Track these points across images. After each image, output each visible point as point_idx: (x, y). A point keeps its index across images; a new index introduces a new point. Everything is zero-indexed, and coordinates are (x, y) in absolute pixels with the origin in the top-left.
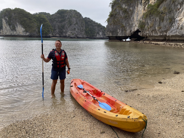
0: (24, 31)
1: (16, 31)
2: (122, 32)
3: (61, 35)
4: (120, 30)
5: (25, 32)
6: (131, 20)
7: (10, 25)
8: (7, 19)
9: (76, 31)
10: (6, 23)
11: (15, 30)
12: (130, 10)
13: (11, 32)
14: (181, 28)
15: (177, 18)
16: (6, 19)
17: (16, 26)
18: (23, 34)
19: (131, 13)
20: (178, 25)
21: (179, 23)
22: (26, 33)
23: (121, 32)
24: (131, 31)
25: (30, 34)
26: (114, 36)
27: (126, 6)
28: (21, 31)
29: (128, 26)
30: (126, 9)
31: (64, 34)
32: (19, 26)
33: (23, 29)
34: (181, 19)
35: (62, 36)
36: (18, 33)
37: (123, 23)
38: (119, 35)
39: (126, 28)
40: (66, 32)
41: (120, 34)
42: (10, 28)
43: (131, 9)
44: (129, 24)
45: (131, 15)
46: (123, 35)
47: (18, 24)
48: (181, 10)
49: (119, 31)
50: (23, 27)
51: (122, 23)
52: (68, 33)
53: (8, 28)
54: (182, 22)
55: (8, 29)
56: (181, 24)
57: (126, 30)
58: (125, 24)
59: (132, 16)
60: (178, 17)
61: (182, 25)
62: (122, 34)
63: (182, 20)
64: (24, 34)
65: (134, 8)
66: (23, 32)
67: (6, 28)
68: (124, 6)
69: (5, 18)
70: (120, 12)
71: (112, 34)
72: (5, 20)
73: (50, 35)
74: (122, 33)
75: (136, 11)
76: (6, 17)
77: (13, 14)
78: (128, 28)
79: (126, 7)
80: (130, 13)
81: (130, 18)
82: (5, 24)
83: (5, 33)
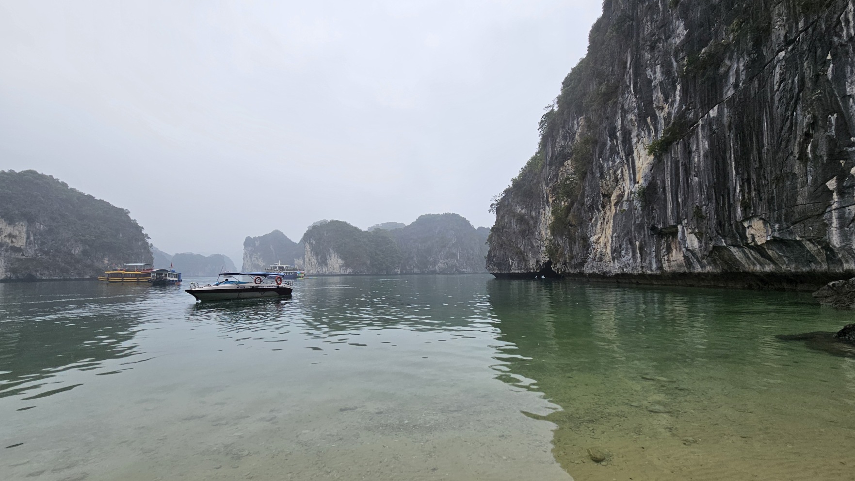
0: (343, 266)
1: (327, 267)
2: (518, 264)
3: (424, 270)
4: (514, 260)
5: (344, 268)
6: (536, 237)
7: (317, 254)
8: (314, 242)
9: (457, 260)
10: (312, 250)
11: (326, 265)
12: (532, 218)
13: (318, 268)
14: (598, 258)
15: (591, 236)
16: (312, 244)
17: (328, 256)
18: (340, 272)
19: (534, 223)
20: (595, 251)
21: (596, 248)
22: (346, 269)
23: (516, 265)
24: (538, 262)
25: (353, 272)
26: (503, 272)
27: (522, 209)
28: (337, 266)
29: (530, 250)
30: (524, 215)
31: (431, 267)
32: (333, 257)
33: (341, 262)
34: (599, 238)
35: (426, 272)
36: (331, 270)
37: (519, 246)
38: (513, 271)
39: (527, 255)
40: (435, 263)
41: (516, 270)
42: (317, 260)
43: (534, 214)
44: (533, 247)
45: (534, 227)
46: (522, 271)
47: (332, 251)
48: (594, 221)
49: (512, 263)
50: (340, 258)
51: (517, 244)
52: (439, 264)
53: (314, 260)
54: (600, 246)
55: (313, 264)
56: (599, 250)
57: (526, 262)
58: (524, 247)
59: (536, 229)
60: (594, 235)
61: (601, 252)
62: (521, 269)
63: (600, 242)
64: (342, 272)
65: (539, 213)
66: (341, 267)
67: (309, 260)
68: (519, 210)
69: (310, 241)
70: (511, 222)
71: (500, 270)
72: (310, 246)
73: (396, 271)
74: (518, 266)
75: (544, 219)
76: (311, 239)
77: (325, 233)
78: (530, 255)
79: (523, 211)
80: (532, 222)
81: (533, 233)
82: (309, 253)
83: (308, 271)
